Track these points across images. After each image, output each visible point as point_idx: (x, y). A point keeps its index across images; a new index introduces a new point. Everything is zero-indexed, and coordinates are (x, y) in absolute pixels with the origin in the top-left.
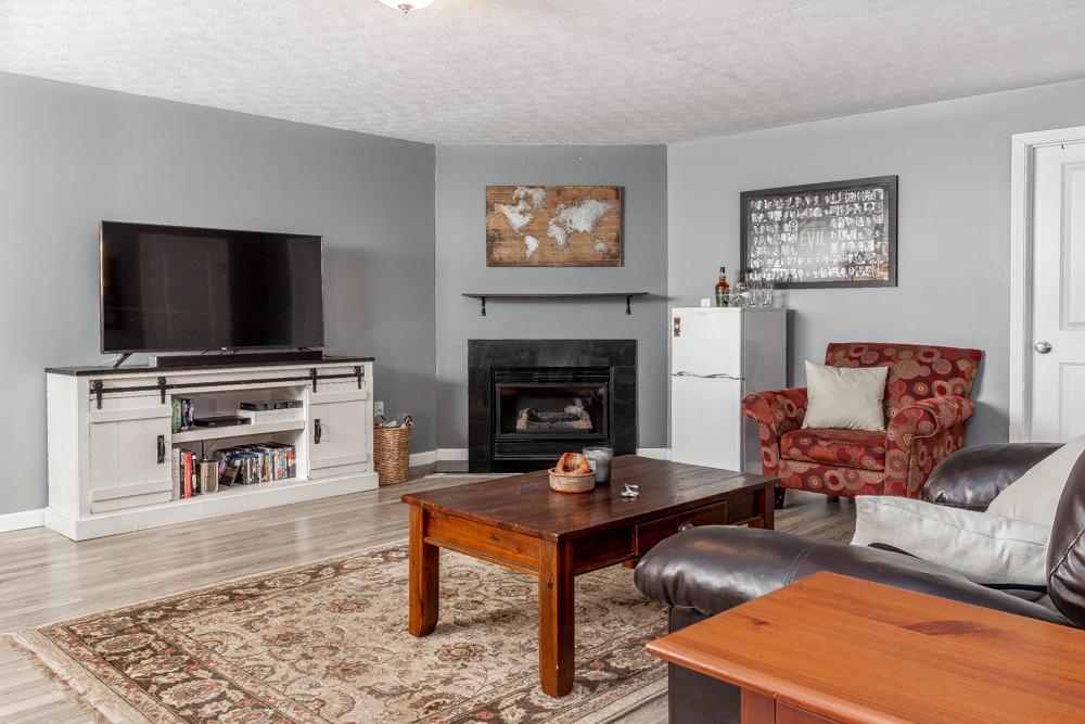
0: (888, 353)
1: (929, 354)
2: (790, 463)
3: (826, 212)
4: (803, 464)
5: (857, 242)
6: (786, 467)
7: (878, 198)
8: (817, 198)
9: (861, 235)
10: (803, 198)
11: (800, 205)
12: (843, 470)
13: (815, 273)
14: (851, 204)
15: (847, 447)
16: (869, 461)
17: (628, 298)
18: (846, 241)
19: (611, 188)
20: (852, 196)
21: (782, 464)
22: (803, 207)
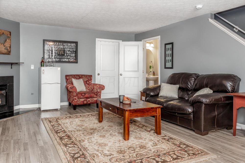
0: (80, 76)
1: (87, 76)
2: (80, 99)
3: (64, 47)
4: (83, 99)
5: (70, 54)
6: (80, 100)
7: (74, 46)
8: (62, 43)
9: (71, 53)
10: (59, 43)
11: (58, 45)
12: (90, 99)
13: (61, 60)
14: (69, 46)
15: (91, 94)
16: (95, 96)
17: (12, 64)
18: (68, 54)
19: (9, 32)
20: (69, 44)
21: (78, 100)
22: (59, 45)
